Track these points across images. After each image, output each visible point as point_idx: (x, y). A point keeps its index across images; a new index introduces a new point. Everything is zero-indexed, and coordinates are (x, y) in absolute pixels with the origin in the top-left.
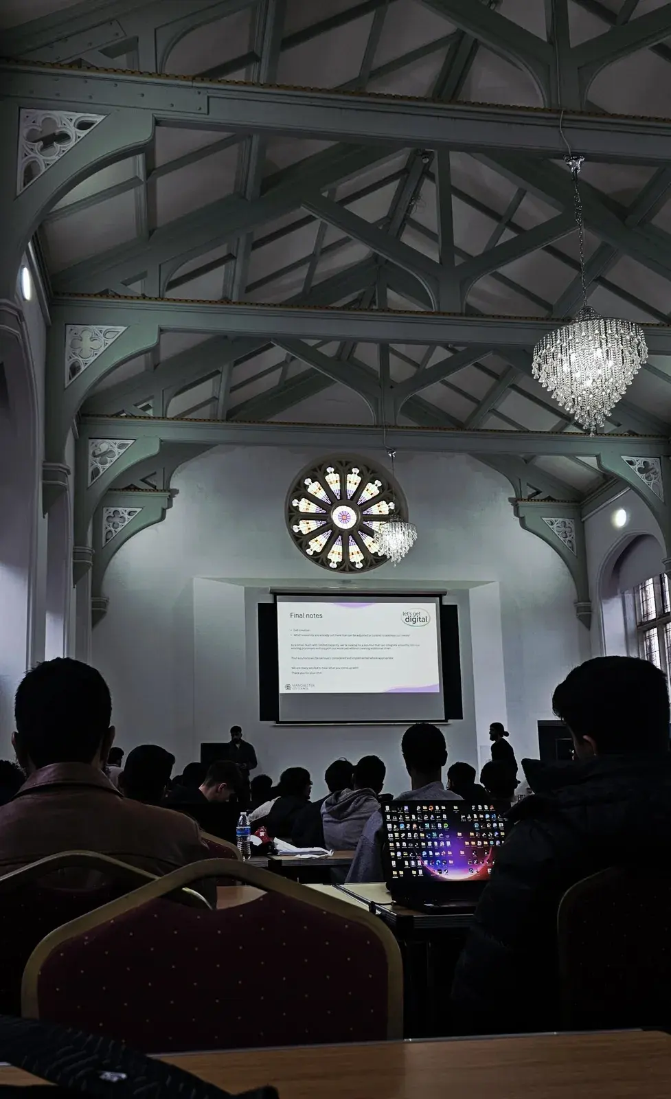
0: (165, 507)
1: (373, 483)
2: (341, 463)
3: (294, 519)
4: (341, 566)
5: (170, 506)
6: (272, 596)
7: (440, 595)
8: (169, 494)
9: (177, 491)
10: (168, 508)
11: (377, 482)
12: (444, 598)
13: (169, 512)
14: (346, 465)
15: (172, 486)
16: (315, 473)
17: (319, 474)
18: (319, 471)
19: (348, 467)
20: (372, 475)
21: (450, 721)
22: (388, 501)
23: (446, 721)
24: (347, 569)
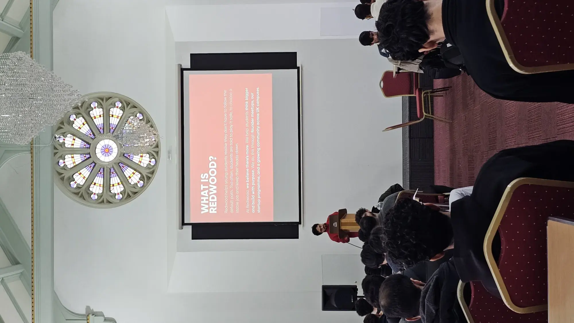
0: (102, 319)
1: (73, 123)
2: (55, 154)
3: (111, 200)
4: (153, 155)
5: (101, 314)
6: (185, 227)
7: (182, 70)
8: (90, 315)
9: (88, 308)
10: (103, 316)
11: (72, 119)
12: (184, 67)
13: (106, 316)
14: (57, 149)
15: (83, 312)
16: (65, 178)
17: (66, 175)
18: (63, 175)
19: (58, 147)
20: (65, 124)
21: (299, 64)
22: (89, 109)
23: (298, 68)
24: (156, 150)
